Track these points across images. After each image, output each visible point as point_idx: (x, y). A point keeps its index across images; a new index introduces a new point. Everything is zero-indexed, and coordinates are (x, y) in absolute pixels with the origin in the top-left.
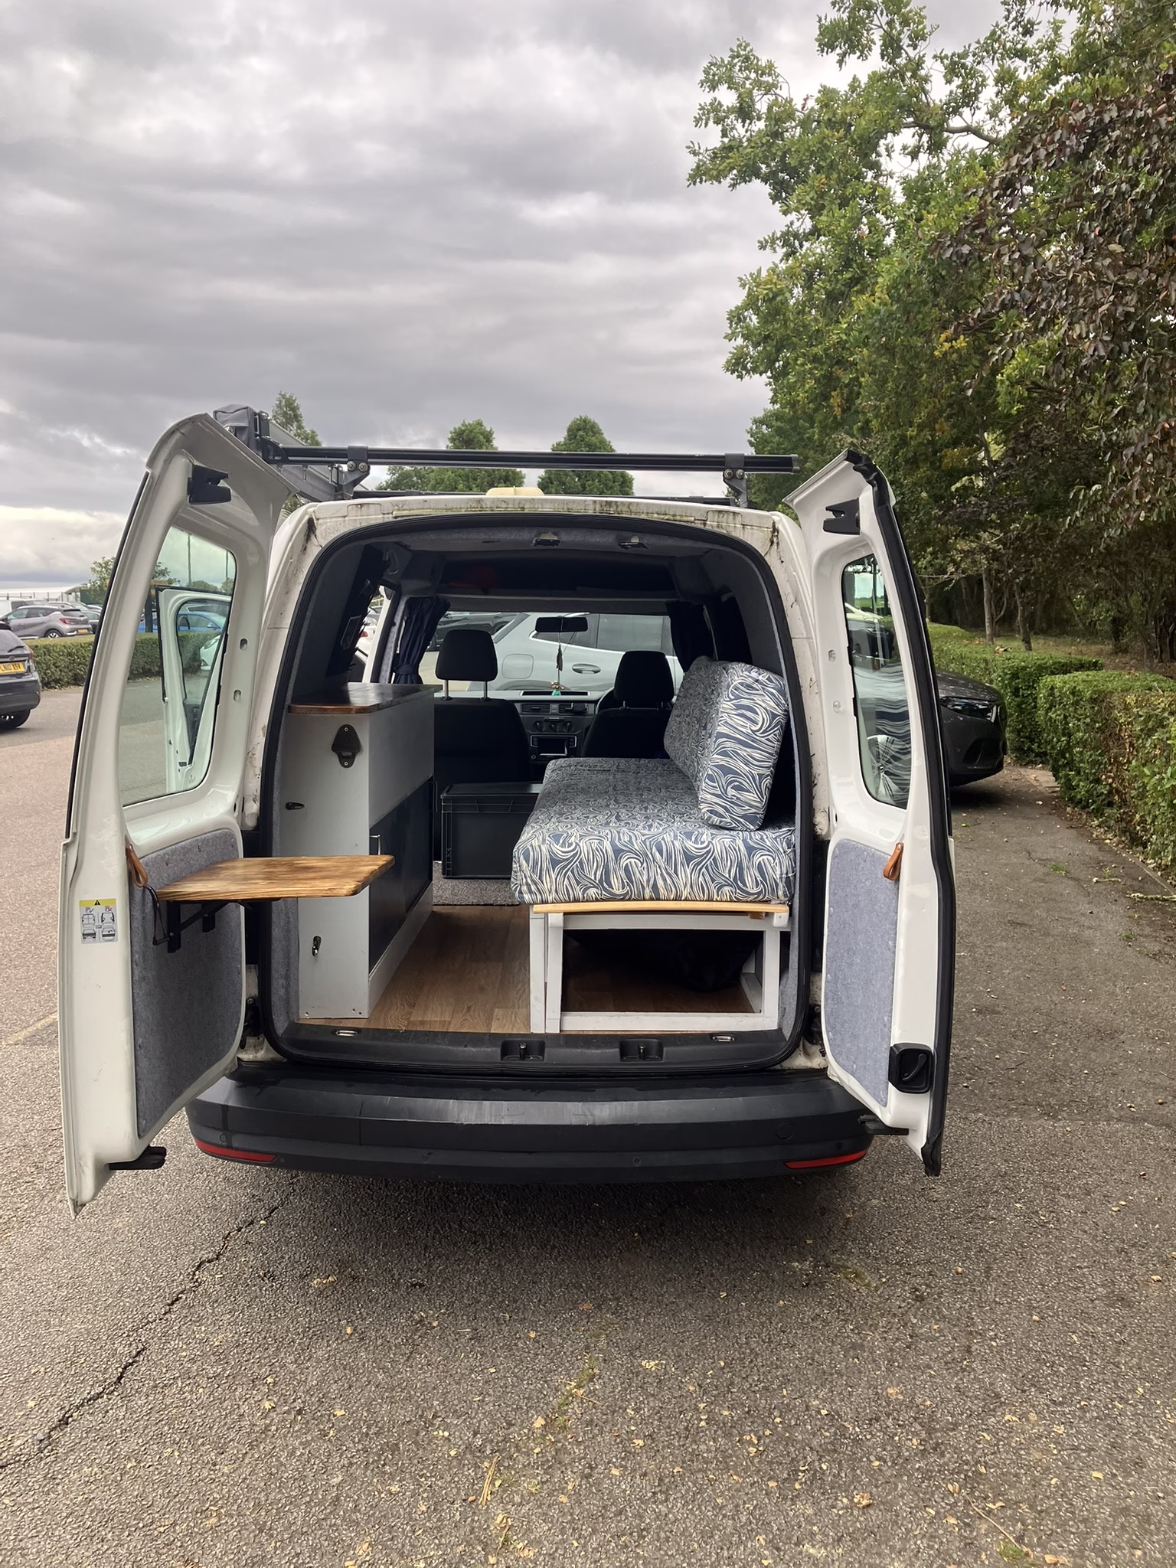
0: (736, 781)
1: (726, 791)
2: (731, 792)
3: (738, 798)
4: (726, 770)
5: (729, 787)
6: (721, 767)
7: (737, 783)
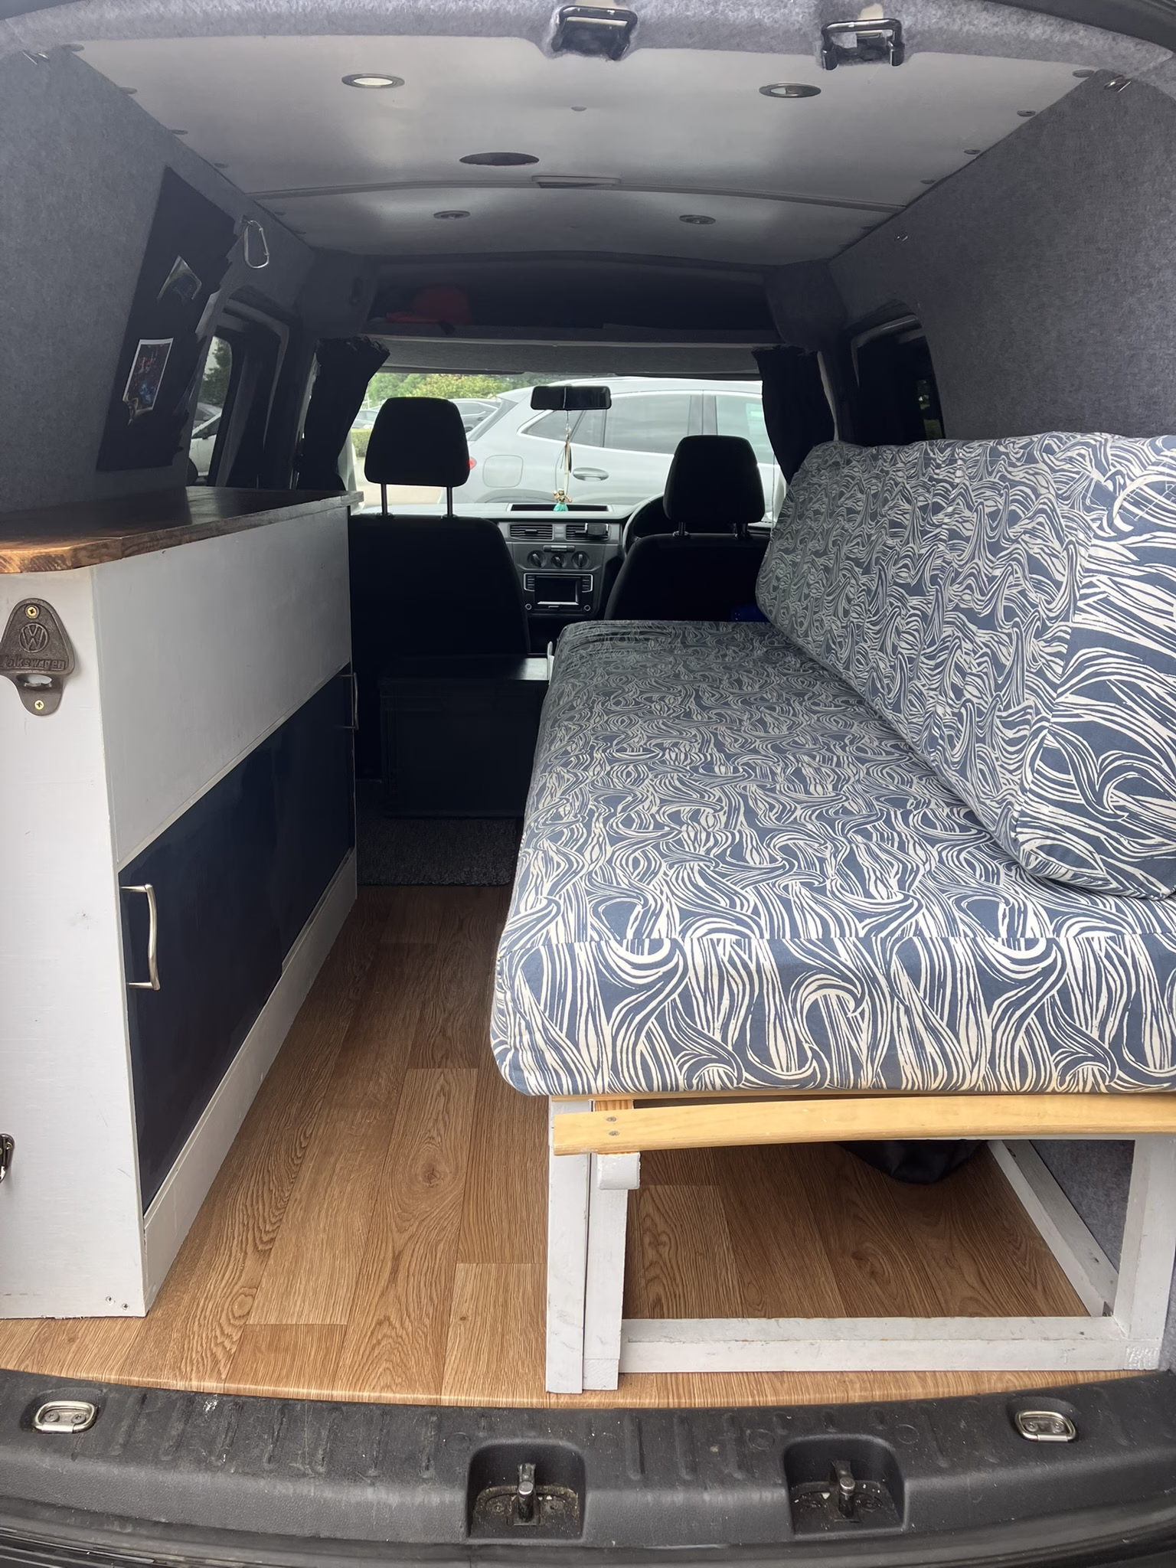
0: (1132, 768)
1: (1099, 796)
2: (1113, 797)
3: (1133, 816)
4: (1100, 738)
5: (1110, 788)
6: (1087, 730)
7: (1132, 775)
